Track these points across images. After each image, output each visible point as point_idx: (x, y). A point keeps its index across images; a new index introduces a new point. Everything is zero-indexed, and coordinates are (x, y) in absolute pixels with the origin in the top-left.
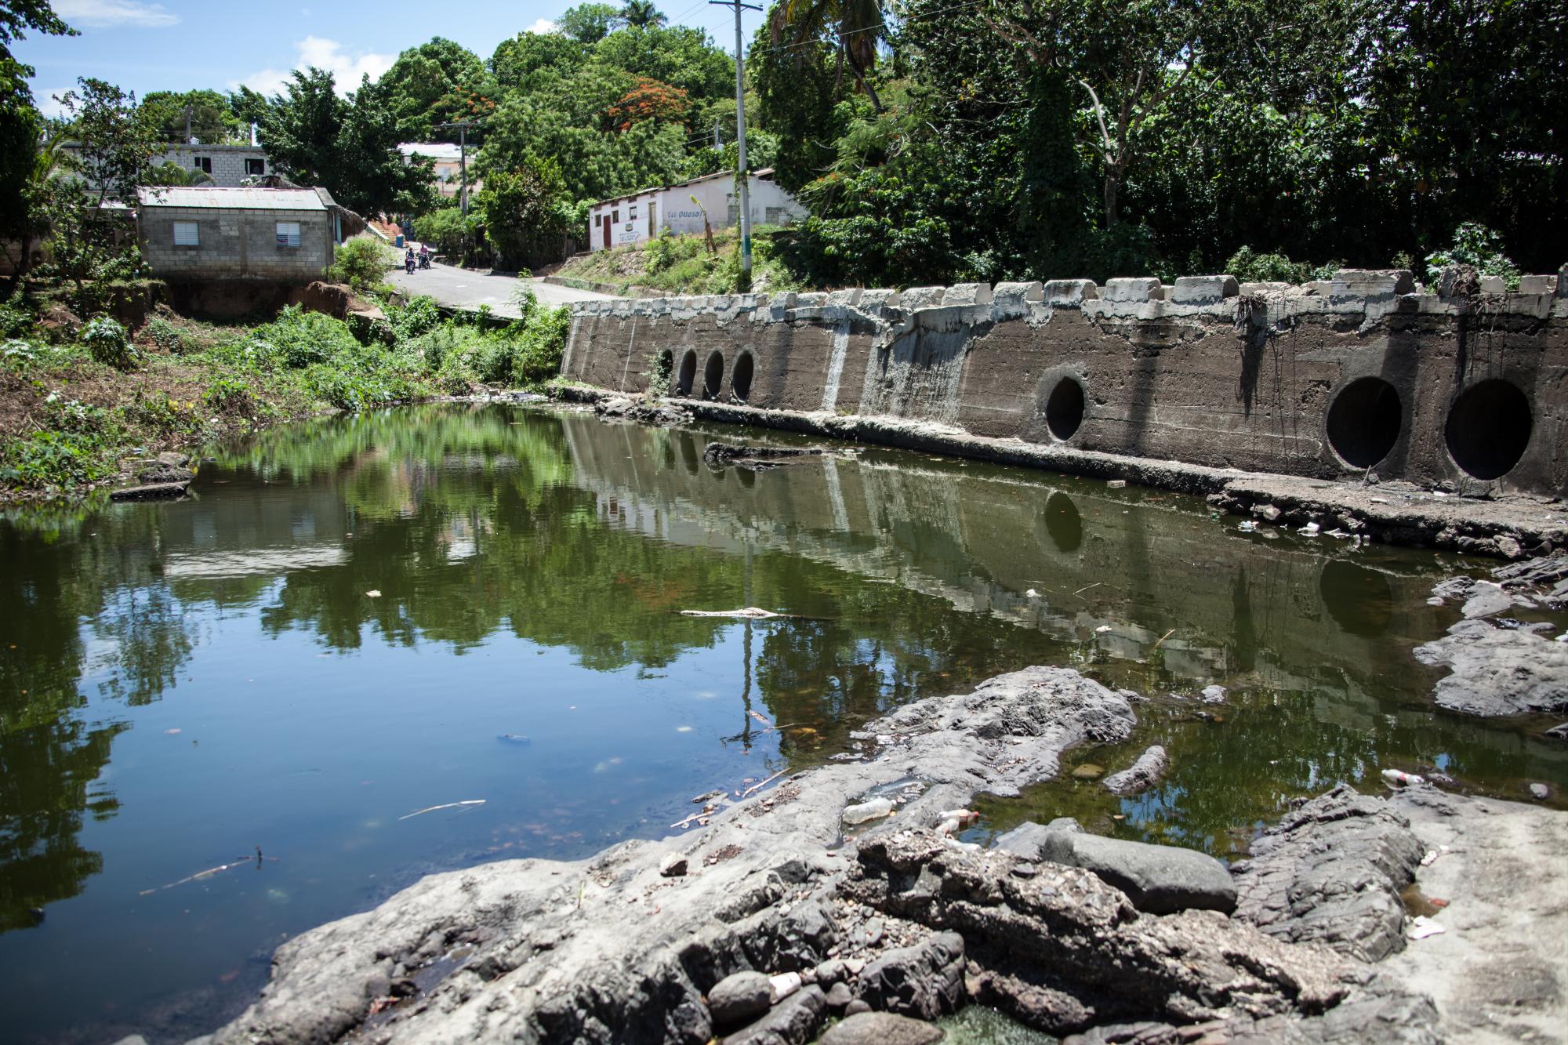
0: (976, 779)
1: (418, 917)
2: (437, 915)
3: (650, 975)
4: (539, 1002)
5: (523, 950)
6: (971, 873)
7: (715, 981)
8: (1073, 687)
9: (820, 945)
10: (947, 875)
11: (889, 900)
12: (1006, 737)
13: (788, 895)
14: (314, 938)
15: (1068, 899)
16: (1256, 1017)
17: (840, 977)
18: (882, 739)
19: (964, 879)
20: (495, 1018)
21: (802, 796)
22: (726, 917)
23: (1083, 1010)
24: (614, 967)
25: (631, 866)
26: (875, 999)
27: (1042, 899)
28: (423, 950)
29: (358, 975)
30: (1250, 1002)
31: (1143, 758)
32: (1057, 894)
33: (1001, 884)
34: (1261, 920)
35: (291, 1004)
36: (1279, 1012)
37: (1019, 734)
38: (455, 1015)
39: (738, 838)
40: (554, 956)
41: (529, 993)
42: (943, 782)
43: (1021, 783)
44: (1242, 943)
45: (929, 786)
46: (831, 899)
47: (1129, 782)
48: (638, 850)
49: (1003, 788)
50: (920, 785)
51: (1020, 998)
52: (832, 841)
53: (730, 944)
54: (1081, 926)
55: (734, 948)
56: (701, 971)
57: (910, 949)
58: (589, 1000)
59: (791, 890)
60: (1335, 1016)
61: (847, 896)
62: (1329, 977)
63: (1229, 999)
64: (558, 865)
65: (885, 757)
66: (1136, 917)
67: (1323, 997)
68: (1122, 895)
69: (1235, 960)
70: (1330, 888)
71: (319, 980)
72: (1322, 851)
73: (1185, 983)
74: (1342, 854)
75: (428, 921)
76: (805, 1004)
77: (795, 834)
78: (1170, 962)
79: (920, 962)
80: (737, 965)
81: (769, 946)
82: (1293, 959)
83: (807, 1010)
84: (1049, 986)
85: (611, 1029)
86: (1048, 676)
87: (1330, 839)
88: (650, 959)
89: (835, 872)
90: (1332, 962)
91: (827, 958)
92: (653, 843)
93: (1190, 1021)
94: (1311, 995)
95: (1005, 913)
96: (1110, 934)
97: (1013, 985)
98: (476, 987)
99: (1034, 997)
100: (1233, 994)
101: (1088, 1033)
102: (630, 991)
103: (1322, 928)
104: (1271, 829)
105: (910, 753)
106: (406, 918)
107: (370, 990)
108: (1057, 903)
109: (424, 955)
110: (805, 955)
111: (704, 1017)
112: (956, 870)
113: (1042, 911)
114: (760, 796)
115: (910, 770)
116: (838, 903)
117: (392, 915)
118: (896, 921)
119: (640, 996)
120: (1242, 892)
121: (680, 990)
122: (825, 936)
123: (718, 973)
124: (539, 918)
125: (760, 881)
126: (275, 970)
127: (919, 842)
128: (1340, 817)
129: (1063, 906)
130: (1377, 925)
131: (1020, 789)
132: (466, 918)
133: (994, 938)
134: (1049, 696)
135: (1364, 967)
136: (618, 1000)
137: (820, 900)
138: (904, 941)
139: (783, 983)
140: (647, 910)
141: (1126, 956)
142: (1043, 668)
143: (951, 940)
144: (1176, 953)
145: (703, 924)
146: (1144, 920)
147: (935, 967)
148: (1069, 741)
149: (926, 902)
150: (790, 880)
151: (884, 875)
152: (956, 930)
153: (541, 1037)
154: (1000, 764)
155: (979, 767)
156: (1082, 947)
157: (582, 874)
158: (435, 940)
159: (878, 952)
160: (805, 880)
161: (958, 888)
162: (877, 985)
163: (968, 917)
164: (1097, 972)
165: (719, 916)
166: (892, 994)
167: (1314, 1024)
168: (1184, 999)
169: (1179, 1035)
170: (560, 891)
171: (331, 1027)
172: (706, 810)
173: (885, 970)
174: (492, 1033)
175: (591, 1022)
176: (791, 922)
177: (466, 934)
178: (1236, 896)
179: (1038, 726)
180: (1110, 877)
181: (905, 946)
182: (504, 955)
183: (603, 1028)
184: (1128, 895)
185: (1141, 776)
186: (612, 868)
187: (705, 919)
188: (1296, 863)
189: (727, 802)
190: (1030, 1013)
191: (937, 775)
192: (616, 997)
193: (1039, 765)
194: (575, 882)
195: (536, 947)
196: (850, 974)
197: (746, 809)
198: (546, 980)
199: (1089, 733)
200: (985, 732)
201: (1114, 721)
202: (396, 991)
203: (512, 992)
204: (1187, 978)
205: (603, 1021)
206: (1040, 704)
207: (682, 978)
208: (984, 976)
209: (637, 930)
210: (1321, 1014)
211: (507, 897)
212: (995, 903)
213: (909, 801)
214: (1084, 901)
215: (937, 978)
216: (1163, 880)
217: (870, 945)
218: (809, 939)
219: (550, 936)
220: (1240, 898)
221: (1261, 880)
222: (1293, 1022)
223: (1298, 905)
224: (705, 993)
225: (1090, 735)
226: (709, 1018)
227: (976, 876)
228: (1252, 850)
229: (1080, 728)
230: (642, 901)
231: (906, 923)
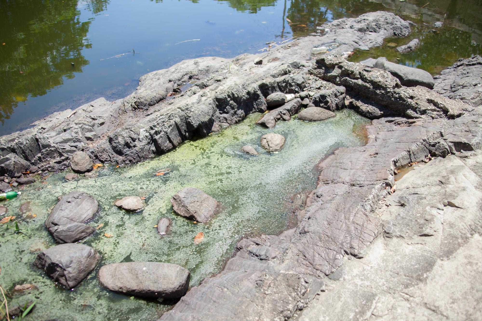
0: (356, 44)
1: (181, 71)
2: (186, 71)
3: (250, 90)
4: (216, 95)
5: (212, 81)
6: (351, 69)
7: (269, 94)
8: (391, 18)
9: (301, 87)
10: (343, 69)
11: (324, 76)
12: (367, 32)
13: (293, 72)
14: (151, 75)
15: (380, 79)
16: (433, 118)
17: (307, 97)
18: (326, 30)
19: (348, 70)
20: (204, 99)
21: (300, 45)
22: (274, 76)
23: (380, 112)
24: (239, 87)
25: (245, 61)
26: (317, 103)
27: (372, 78)
28: (183, 80)
29: (164, 85)
30: (433, 114)
31: (411, 42)
32: (377, 77)
33: (360, 73)
34: (440, 93)
35: (145, 91)
36: (441, 117)
37: (371, 31)
38: (192, 97)
39: (279, 55)
40: (221, 83)
41: (214, 92)
42: (345, 44)
43: (370, 47)
44: (433, 97)
45: (340, 45)
46: (306, 74)
47: (405, 49)
48: (248, 56)
49: (364, 47)
50: (338, 44)
51: (361, 107)
52: (308, 58)
53: (274, 84)
54: (383, 87)
55: (275, 85)
56: (265, 91)
57: (329, 90)
58: (231, 96)
59: (294, 70)
60: (458, 120)
61: (311, 74)
62: (459, 108)
63: (426, 113)
64: (223, 59)
65: (327, 35)
66: (401, 87)
67: (456, 114)
68: (398, 80)
69: (430, 101)
70: (465, 84)
71: (152, 86)
72: (465, 74)
73: (413, 106)
74: (472, 75)
75: (184, 72)
76: (296, 103)
77: (297, 55)
78: (409, 100)
79: (332, 94)
80: (276, 90)
81: (286, 86)
82: (449, 103)
83: (296, 105)
84: (370, 105)
85: (237, 104)
86: (384, 14)
87: (468, 71)
88: (250, 86)
89: (308, 67)
90: (461, 105)
91: (303, 91)
92: (252, 55)
93: (412, 118)
94: (452, 113)
95: (360, 82)
96: (392, 90)
97: (359, 103)
98: (198, 90)
99: (365, 107)
100: (427, 111)
101: (380, 119)
102: (244, 94)
103: (460, 96)
104: (449, 67)
105: (336, 35)
106: (177, 71)
107: (167, 90)
108: (377, 80)
109: (183, 82)
110: (297, 89)
111: (265, 104)
112: (346, 68)
113: (372, 82)
114: (286, 44)
115: (335, 39)
116: (309, 75)
117: (174, 70)
118: (326, 82)
119: (246, 96)
120: (436, 84)
121: (258, 96)
122: (303, 84)
123: (270, 92)
124: (217, 73)
125: (285, 67)
126: (140, 83)
127: (335, 59)
128: (473, 65)
129: (379, 81)
130: (478, 96)
131: (369, 48)
132: (195, 72)
133: (355, 89)
134: (383, 20)
135: (471, 107)
136: (240, 96)
137: (303, 74)
138: (327, 88)
139: (289, 96)
140: (250, 73)
141: (396, 97)
142: (382, 12)
143: (342, 89)
144: (412, 98)
145: (266, 77)
146: (403, 88)
147: (336, 96)
148: (387, 35)
149: (335, 77)
150: (294, 67)
151: (323, 68)
152: (344, 86)
153: (217, 105)
154: (364, 40)
155: (357, 40)
156: (383, 93)
157: (230, 62)
158: (186, 78)
159: (319, 91)
160: (299, 68)
161: (347, 73)
162: (317, 100)
163: (348, 82)
164: (386, 101)
165: (271, 75)
166: (322, 103)
167: (451, 121)
168: (412, 111)
169: (408, 122)
170: (224, 66)
171: (156, 99)
172: (269, 47)
173: (321, 95)
174: (203, 102)
175: (231, 102)
176: (293, 79)
177: (195, 77)
178: (434, 85)
179: (378, 29)
180: (395, 74)
181: (327, 89)
182: (206, 82)
183: (235, 104)
184: (399, 80)
185: (409, 47)
186: (240, 61)
187: (267, 76)
188: (455, 77)
189: (276, 45)
190: (363, 112)
191: (343, 42)
192: (239, 95)
193: (376, 41)
194: (228, 64)
195: (216, 80)
196: (310, 96)
197: (282, 47)
198: (219, 89)
199: (394, 33)
200: (360, 30)
201: (403, 30)
202: (175, 91)
203: (209, 91)
204: (414, 105)
205: (235, 102)
206: (380, 23)
207: (259, 92)
208: (351, 100)
209: (247, 77)
210: (454, 119)
211: (207, 67)
212: (357, 79)
213: (333, 48)
214: (386, 80)
215: (336, 99)
216: (411, 77)
217: (317, 88)
218: (298, 85)
219: (220, 78)
220: (435, 86)
221: (443, 81)
222: (445, 120)
223: (453, 89)
224: (266, 97)
225: (395, 34)
226: (266, 105)
227: (352, 70)
228: (442, 73)
229: (392, 31)
230: (248, 70)
231: (328, 83)
